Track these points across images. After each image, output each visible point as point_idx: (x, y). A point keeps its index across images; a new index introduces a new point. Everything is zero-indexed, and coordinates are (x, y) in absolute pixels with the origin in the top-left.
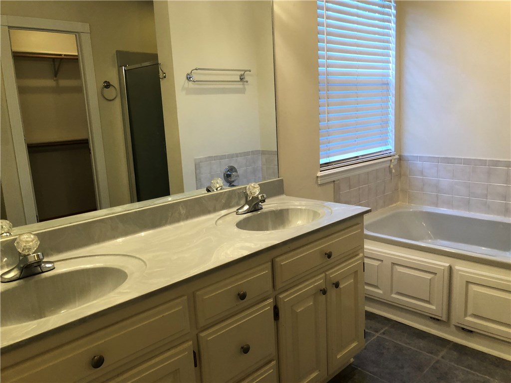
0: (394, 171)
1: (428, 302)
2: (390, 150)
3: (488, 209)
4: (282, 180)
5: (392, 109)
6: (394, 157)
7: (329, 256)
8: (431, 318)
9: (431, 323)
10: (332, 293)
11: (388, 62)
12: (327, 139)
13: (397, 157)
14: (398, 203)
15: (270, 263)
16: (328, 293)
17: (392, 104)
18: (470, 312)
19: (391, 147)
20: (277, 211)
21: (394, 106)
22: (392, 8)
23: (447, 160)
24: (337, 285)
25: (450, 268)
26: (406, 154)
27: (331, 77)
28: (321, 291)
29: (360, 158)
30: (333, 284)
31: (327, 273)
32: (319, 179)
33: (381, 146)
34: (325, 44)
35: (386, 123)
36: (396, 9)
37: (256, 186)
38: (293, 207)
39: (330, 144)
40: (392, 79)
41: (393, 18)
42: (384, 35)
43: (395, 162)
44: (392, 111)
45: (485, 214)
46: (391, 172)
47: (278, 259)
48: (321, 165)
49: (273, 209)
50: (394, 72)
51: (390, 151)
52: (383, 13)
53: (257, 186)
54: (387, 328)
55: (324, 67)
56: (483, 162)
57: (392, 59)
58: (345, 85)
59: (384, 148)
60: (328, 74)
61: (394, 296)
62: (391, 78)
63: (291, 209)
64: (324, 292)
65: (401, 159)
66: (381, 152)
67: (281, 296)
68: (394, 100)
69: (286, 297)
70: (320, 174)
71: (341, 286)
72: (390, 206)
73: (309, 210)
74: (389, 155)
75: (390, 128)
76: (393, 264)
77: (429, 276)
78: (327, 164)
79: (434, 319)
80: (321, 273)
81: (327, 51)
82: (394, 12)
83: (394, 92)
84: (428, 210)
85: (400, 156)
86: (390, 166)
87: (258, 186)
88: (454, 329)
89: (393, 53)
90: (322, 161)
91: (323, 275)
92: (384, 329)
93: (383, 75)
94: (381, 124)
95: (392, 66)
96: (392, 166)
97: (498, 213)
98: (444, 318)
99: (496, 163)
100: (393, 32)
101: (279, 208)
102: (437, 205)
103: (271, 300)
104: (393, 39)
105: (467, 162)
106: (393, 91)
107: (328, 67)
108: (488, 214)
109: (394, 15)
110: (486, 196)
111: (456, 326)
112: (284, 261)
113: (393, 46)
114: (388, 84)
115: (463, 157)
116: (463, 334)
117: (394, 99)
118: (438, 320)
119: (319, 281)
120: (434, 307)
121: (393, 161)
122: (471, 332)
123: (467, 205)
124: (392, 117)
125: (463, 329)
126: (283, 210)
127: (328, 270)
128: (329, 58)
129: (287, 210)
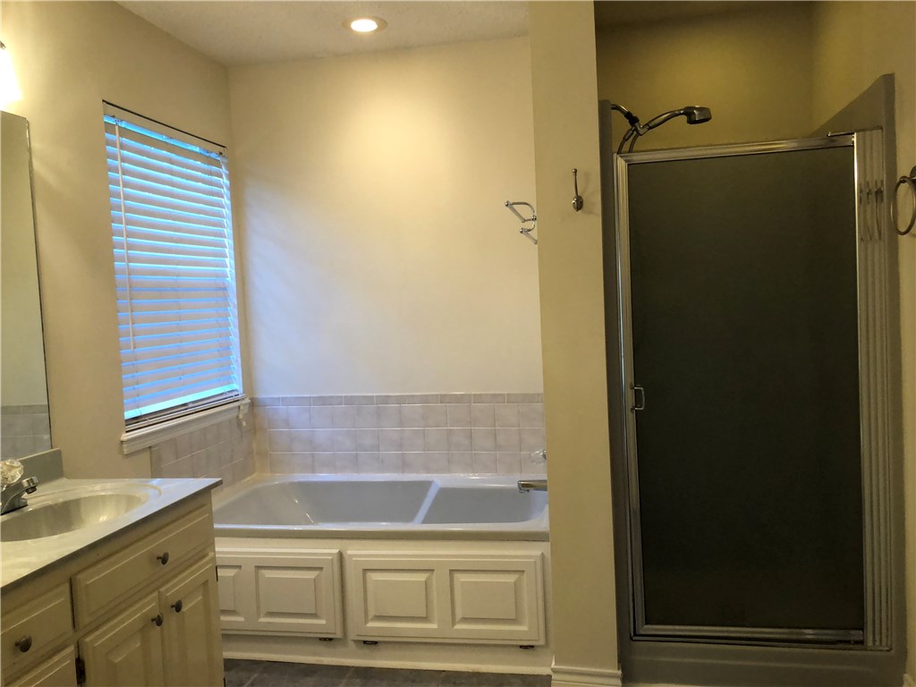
0: (244, 424)
1: (314, 616)
2: (236, 390)
3: (382, 465)
4: (59, 452)
5: (234, 326)
6: (244, 402)
7: (164, 560)
8: (321, 639)
9: (322, 648)
10: (172, 621)
11: (225, 256)
12: (134, 377)
13: (247, 401)
14: (256, 474)
15: (67, 585)
16: (164, 623)
17: (233, 319)
18: (372, 613)
19: (237, 386)
20: (56, 505)
21: (236, 321)
22: (224, 176)
23: (323, 401)
24: (178, 607)
25: (341, 555)
26: (261, 395)
27: (135, 278)
28: (153, 620)
29: (190, 405)
30: (172, 607)
31: (162, 589)
32: (125, 445)
33: (222, 386)
34: (123, 226)
35: (225, 349)
36: (230, 177)
37: (15, 465)
38: (87, 495)
39: (140, 386)
40: (231, 279)
41: (225, 191)
42: (214, 214)
43: (245, 410)
44: (234, 330)
45: (378, 473)
46: (239, 425)
47: (80, 577)
48: (126, 421)
49: (50, 503)
50: (234, 271)
51: (236, 393)
52: (211, 183)
53: (17, 463)
54: (256, 675)
55: (123, 261)
56: (369, 400)
57: (229, 251)
58: (159, 290)
59: (226, 389)
60: (131, 272)
61: (263, 620)
62: (229, 279)
63: (85, 498)
64: (159, 621)
65: (253, 404)
66: (222, 394)
67: (88, 640)
68: (237, 314)
69: (96, 641)
70: (125, 437)
71: (184, 609)
72: (243, 481)
73: (118, 496)
74: (236, 398)
75: (234, 356)
76: (258, 568)
77: (311, 575)
78: (136, 419)
79: (325, 639)
80: (151, 593)
81: (127, 236)
82: (227, 182)
83: (235, 301)
84: (301, 480)
85: (252, 399)
86: (238, 417)
87: (19, 463)
88: (352, 646)
89: (229, 242)
90: (129, 414)
91: (155, 594)
92: (252, 679)
93: (217, 275)
94: (218, 351)
95: (230, 261)
96: (241, 416)
97: (396, 469)
98: (339, 635)
99: (386, 400)
100: (227, 212)
101: (61, 500)
102: (313, 470)
103: (71, 649)
104: (228, 222)
105: (349, 401)
106: (233, 299)
107: (129, 261)
108: (383, 472)
109: (227, 187)
110: (377, 447)
111: (355, 641)
112: (89, 579)
113: (228, 231)
114: (224, 289)
115: (344, 395)
116: (366, 650)
117: (236, 311)
118: (331, 639)
119: (149, 606)
120: (323, 622)
121: (242, 408)
122: (376, 643)
123: (355, 464)
124: (235, 339)
125: (365, 642)
126: (70, 501)
127: (163, 584)
128: (131, 247)
129: (77, 502)
